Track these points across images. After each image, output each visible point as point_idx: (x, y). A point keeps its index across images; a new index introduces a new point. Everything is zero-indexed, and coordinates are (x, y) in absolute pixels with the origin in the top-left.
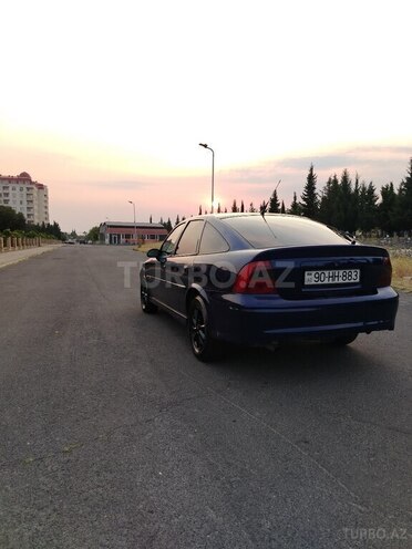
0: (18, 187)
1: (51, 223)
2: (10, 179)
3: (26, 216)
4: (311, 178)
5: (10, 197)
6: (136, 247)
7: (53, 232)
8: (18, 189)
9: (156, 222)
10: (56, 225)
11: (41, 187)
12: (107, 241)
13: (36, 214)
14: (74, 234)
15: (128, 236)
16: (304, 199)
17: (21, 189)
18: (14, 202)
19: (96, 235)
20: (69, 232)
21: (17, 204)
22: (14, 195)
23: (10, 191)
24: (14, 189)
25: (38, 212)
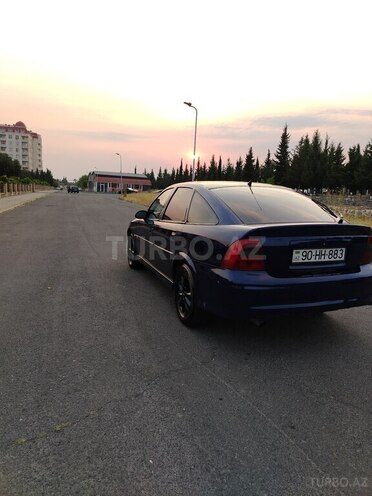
0: (14, 135)
1: (45, 171)
2: (7, 128)
3: (21, 163)
4: (285, 137)
5: (7, 145)
6: (122, 196)
7: (46, 179)
8: (14, 137)
9: (140, 172)
10: (49, 172)
11: (35, 136)
12: (95, 189)
13: (30, 161)
14: (65, 181)
15: (114, 185)
16: (278, 157)
17: (17, 138)
18: (11, 149)
19: (85, 183)
20: (61, 179)
21: (13, 152)
22: (11, 143)
23: (7, 138)
24: (10, 137)
25: (33, 159)
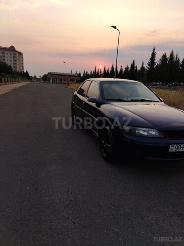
0: (9, 53)
1: (25, 71)
2: (5, 49)
3: (13, 68)
4: (153, 54)
5: (6, 58)
6: (66, 85)
7: (26, 76)
8: (9, 54)
9: (74, 73)
10: (27, 72)
11: (20, 54)
12: (51, 81)
13: (18, 67)
14: (35, 77)
15: (61, 80)
16: (149, 65)
17: (11, 54)
19: (46, 78)
20: (33, 76)
21: (9, 61)
22: (8, 57)
23: (6, 54)
24: (7, 54)
25: (19, 66)
